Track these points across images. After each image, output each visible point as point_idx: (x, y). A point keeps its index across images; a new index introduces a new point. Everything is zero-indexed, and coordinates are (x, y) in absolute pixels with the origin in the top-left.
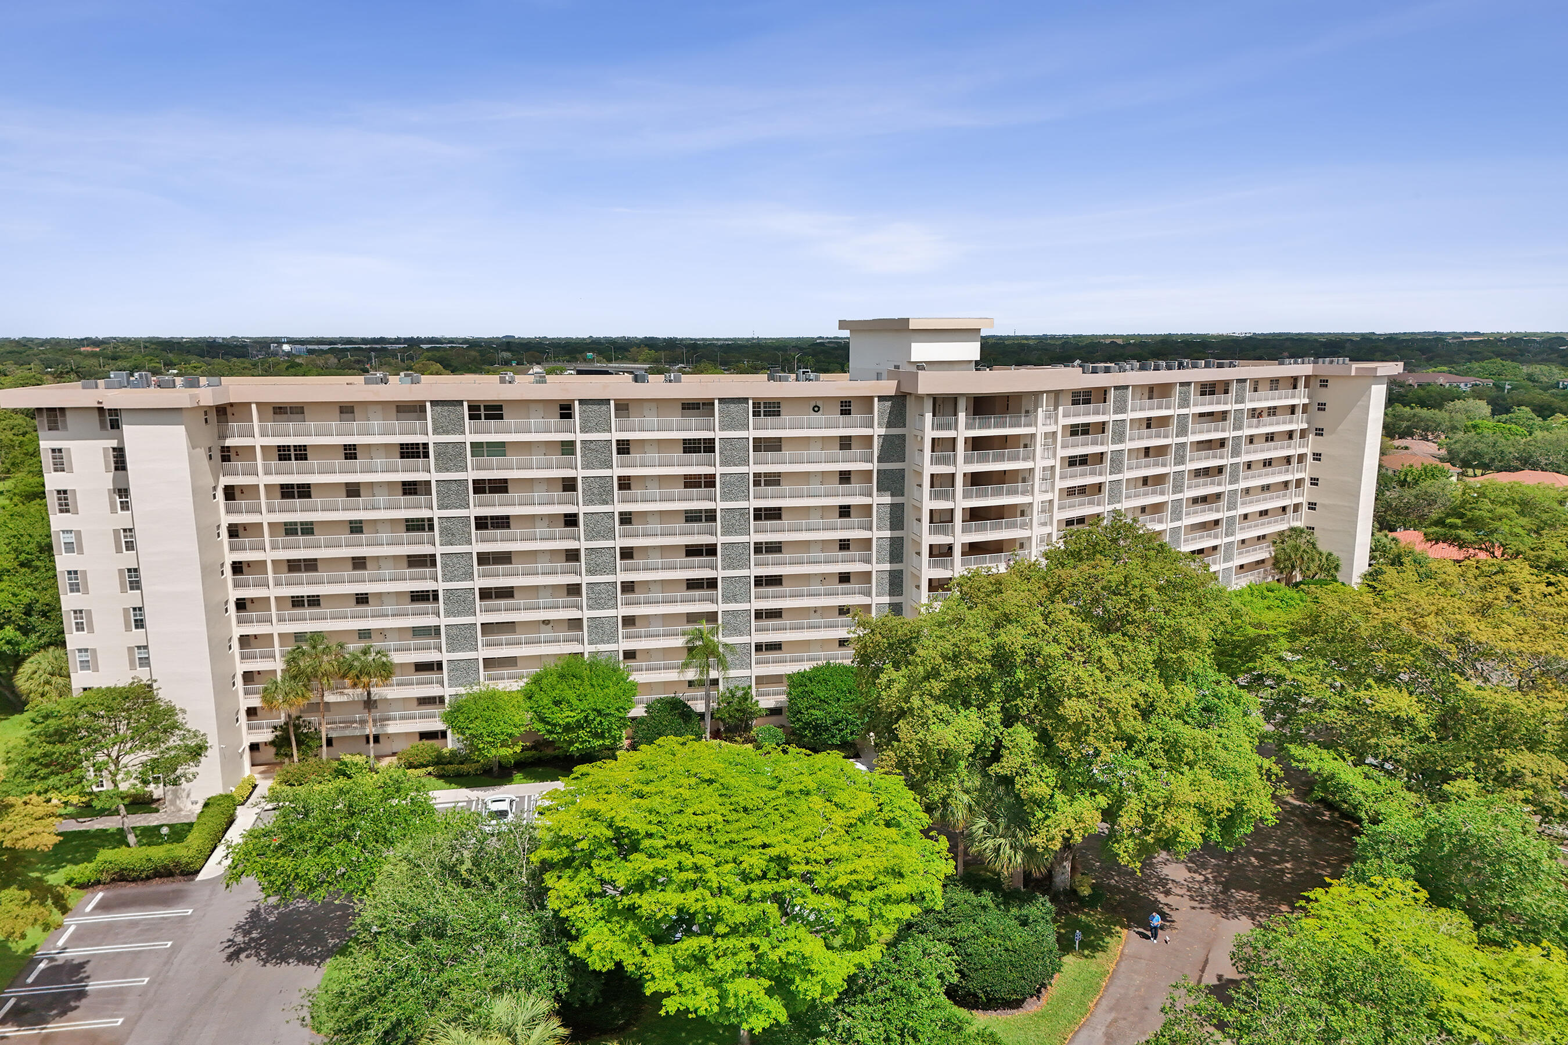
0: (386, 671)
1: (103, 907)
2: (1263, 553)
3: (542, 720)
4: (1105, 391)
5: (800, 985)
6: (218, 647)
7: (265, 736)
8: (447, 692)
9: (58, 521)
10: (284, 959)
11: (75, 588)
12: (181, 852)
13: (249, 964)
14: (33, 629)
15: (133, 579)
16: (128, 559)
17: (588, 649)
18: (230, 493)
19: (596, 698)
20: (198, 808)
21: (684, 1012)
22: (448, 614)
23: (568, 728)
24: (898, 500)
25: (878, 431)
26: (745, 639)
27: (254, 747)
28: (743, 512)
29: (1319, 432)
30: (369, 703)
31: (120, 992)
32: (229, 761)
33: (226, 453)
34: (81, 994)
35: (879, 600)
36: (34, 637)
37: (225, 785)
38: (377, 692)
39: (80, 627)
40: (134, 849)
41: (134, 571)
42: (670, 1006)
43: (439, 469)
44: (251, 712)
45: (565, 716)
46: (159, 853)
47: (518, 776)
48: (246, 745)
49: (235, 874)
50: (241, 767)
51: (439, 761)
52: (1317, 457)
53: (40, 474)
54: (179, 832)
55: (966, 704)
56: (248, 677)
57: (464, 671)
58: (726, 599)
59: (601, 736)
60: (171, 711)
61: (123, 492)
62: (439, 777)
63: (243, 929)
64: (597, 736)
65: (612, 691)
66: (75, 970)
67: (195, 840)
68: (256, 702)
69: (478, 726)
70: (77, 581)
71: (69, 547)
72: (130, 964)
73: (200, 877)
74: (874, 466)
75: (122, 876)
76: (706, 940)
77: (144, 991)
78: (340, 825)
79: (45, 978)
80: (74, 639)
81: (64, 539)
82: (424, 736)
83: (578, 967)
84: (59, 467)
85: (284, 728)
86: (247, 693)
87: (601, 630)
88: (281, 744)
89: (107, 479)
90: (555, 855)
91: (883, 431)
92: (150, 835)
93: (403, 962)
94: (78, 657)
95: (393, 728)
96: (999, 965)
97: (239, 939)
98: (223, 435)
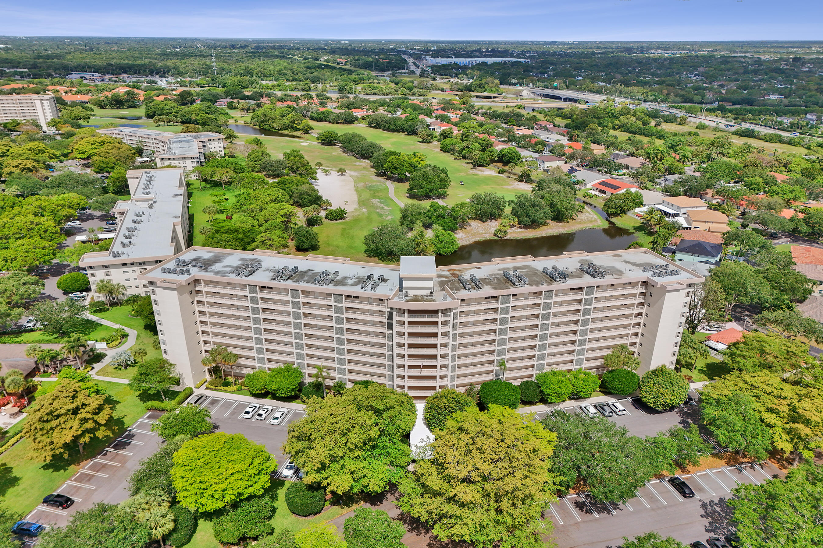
1: (149, 417)
4: (498, 297)
17: (296, 361)
18: (198, 302)
22: (256, 344)
26: (344, 367)
28: (342, 329)
29: (649, 305)
31: (136, 446)
32: (198, 374)
33: (196, 292)
34: (129, 444)
39: (162, 334)
43: (251, 303)
46: (164, 405)
48: (206, 369)
50: (205, 375)
52: (647, 315)
56: (206, 351)
57: (261, 361)
58: (338, 354)
66: (132, 437)
67: (174, 402)
70: (160, 323)
71: (158, 314)
72: (143, 438)
74: (386, 321)
75: (156, 409)
77: (141, 446)
79: (125, 437)
80: (160, 337)
84: (154, 293)
94: (162, 341)
95: (244, 371)
98: (195, 286)
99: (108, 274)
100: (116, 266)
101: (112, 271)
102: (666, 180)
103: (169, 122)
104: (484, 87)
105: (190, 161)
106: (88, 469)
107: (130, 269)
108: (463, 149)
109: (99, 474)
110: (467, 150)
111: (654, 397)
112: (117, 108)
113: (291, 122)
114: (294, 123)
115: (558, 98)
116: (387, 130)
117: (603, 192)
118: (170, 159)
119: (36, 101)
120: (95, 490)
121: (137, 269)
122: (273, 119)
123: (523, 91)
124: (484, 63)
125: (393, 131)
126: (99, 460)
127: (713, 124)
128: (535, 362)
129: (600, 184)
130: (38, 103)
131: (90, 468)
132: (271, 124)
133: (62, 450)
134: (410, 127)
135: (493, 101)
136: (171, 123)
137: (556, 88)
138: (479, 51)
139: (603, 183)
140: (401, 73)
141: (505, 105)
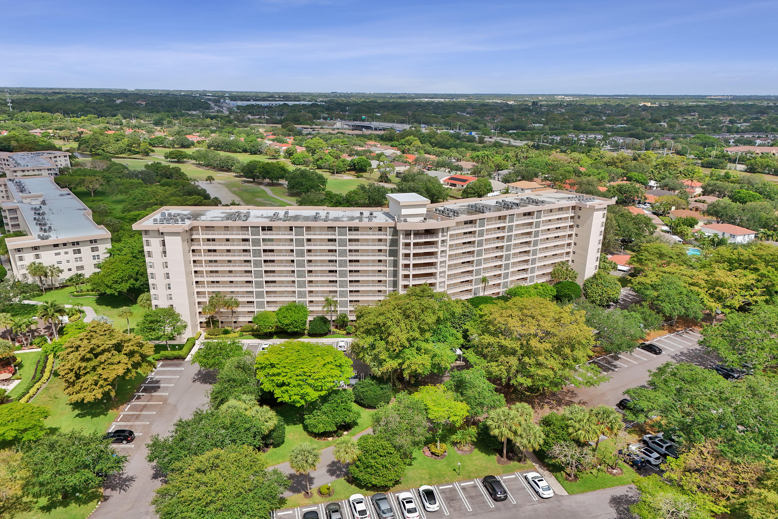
0: (237, 304)
1: (162, 366)
2: (550, 270)
3: (280, 322)
4: (476, 220)
5: (307, 397)
6: (190, 294)
7: (204, 320)
8: (256, 310)
9: (148, 259)
10: (206, 383)
11: (152, 278)
12: (181, 353)
13: (198, 383)
14: (138, 280)
15: (167, 276)
16: (166, 270)
17: (297, 300)
18: (193, 251)
19: (296, 317)
20: (186, 340)
21: (282, 402)
22: (256, 288)
23: (287, 325)
24: (396, 258)
25: (389, 237)
26: (346, 299)
27: (201, 323)
28: (346, 261)
29: (578, 226)
30: (233, 312)
31: (168, 387)
32: (194, 327)
33: (192, 240)
34: (159, 387)
35: (389, 289)
36: (139, 282)
37: (193, 334)
38: (235, 309)
39: (154, 288)
40: (170, 352)
41: (168, 274)
42: (279, 400)
43: (253, 246)
44: (200, 313)
45: (287, 322)
46: (176, 353)
47: (275, 336)
48: (199, 322)
49: (193, 362)
50: (197, 329)
51: (253, 330)
52: (576, 235)
53: (143, 247)
54: (181, 347)
55: (370, 334)
56: (199, 303)
57: (260, 305)
58: (340, 287)
59: (297, 328)
60: (178, 315)
61: (165, 252)
62: (253, 335)
63: (197, 375)
64: (295, 328)
65: (301, 314)
66: (158, 382)
67: (185, 350)
68: (201, 310)
69: (261, 323)
70: (153, 276)
71: (151, 267)
72: (169, 381)
73: (186, 360)
74: (388, 248)
75: (167, 358)
76: (288, 387)
77: (172, 387)
78: (218, 351)
79: (149, 383)
80: (152, 292)
81: (150, 264)
82: (249, 322)
83: (262, 390)
84: (148, 245)
85: (209, 318)
86: (199, 307)
87: (301, 294)
88: (208, 323)
89: (161, 249)
90: (259, 366)
91: (391, 237)
92: (173, 347)
93: (226, 386)
94: (154, 297)
95: (241, 319)
96: (372, 398)
97: (196, 377)
98: (191, 235)
99: (37, 256)
100: (46, 247)
101: (42, 254)
102: (499, 175)
105: (47, 173)
106: (128, 410)
107: (62, 251)
108: (318, 160)
109: (143, 413)
110: (320, 160)
111: (600, 295)
113: (128, 146)
114: (131, 146)
115: (369, 128)
117: (455, 185)
120: (150, 424)
121: (70, 250)
123: (335, 123)
124: (284, 104)
126: (134, 402)
127: (507, 143)
128: (501, 281)
129: (450, 179)
131: (129, 410)
132: (105, 149)
133: (110, 387)
134: (253, 147)
135: (314, 130)
137: (364, 120)
138: (272, 97)
139: (452, 179)
140: (210, 112)
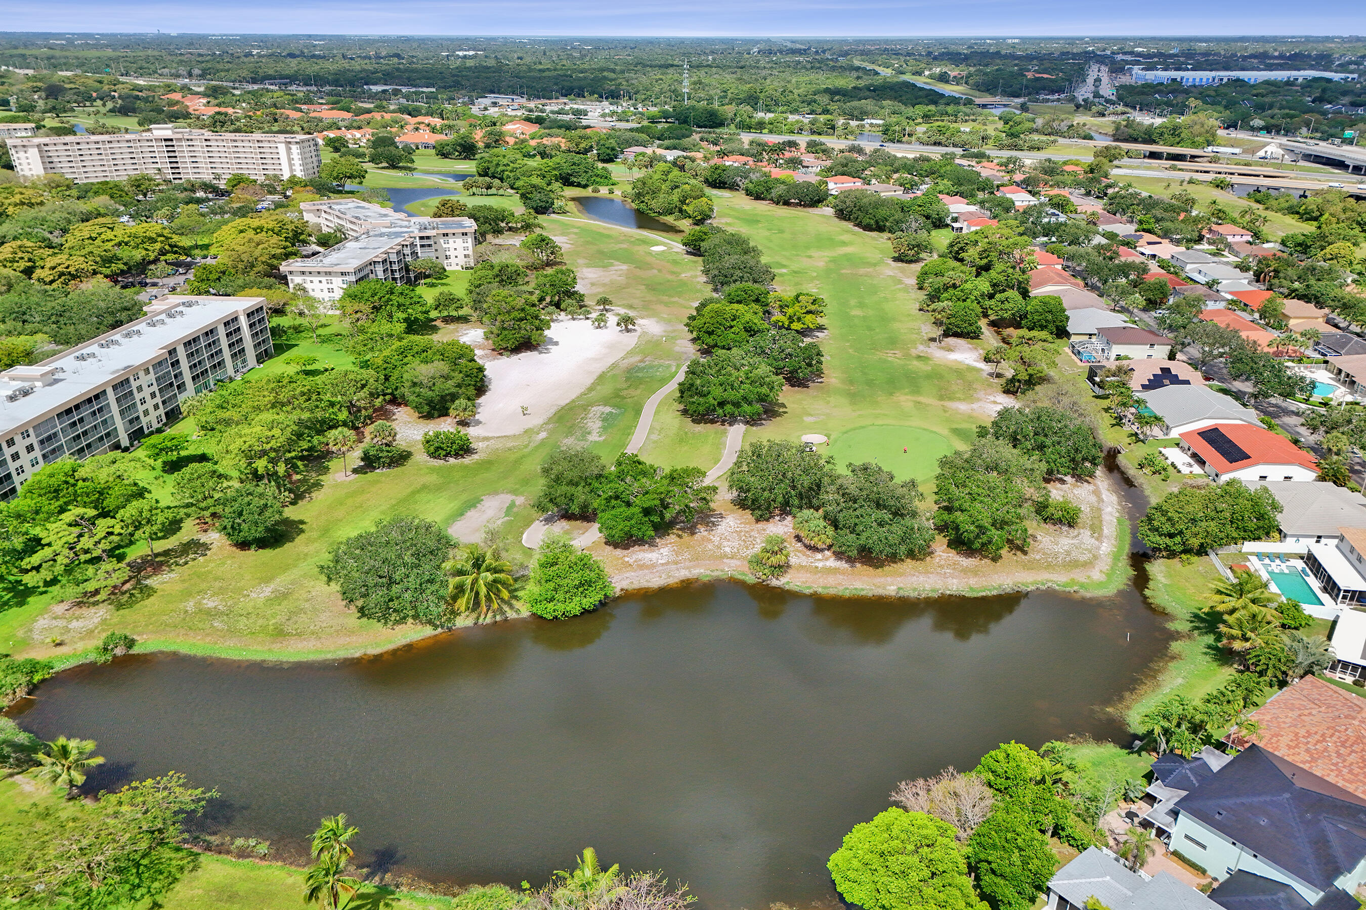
103: (489, 187)
104: (1179, 135)
105: (340, 279)
108: (945, 290)
110: (951, 291)
112: (465, 158)
113: (680, 200)
114: (684, 202)
115: (1340, 164)
116: (859, 225)
118: (303, 273)
119: (279, 145)
122: (654, 193)
123: (1268, 144)
124: (1238, 80)
125: (867, 228)
130: (282, 148)
134: (897, 223)
135: (1174, 168)
136: (493, 191)
137: (1350, 142)
138: (1265, 55)
140: (1048, 100)
141: (1187, 176)
